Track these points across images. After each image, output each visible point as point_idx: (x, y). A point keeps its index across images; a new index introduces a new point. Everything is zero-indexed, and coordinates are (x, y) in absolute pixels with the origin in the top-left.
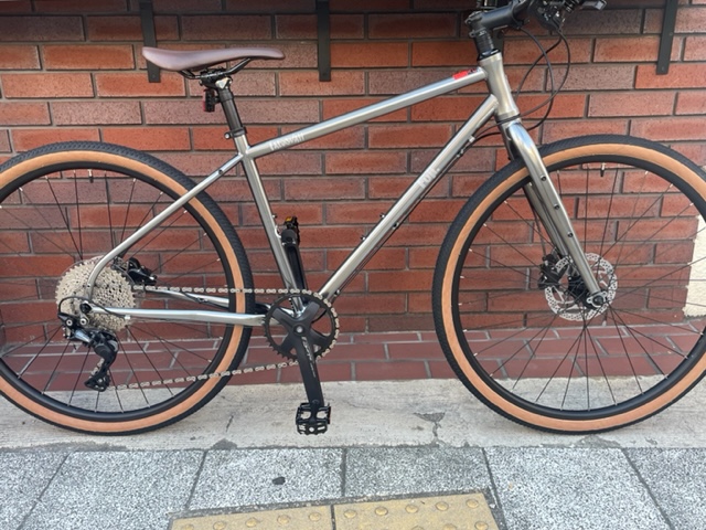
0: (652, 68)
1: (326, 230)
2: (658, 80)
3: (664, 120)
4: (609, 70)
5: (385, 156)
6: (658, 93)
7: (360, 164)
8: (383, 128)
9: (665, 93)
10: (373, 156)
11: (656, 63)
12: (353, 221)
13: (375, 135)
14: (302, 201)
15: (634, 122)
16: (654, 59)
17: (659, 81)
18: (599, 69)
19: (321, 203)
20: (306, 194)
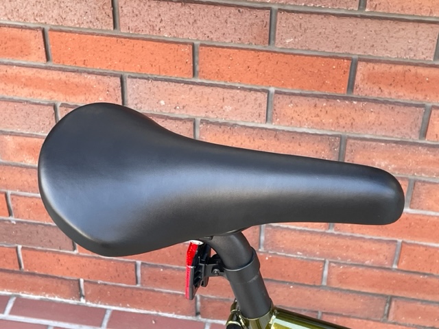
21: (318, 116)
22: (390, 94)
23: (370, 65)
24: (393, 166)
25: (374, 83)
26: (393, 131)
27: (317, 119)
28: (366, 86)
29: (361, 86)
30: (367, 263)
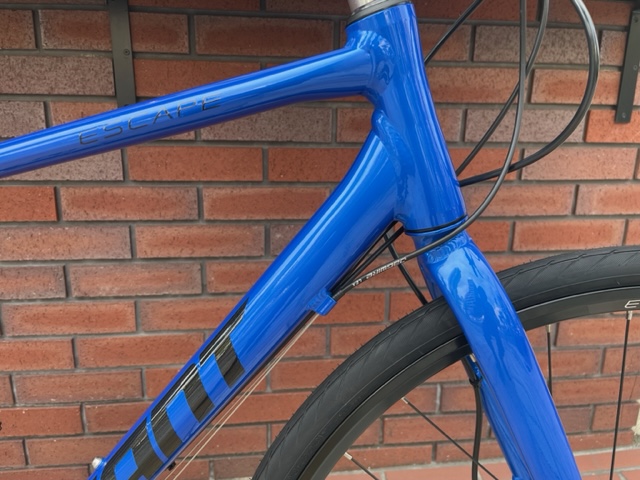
0: (609, 114)
1: (143, 340)
2: (617, 131)
3: (621, 187)
4: (551, 116)
5: (231, 231)
6: (615, 150)
7: (191, 242)
8: (225, 191)
9: (625, 149)
10: (213, 231)
11: (614, 107)
12: (184, 325)
13: (214, 201)
14: (101, 298)
15: (583, 188)
16: (612, 101)
17: (617, 133)
18: (539, 113)
19: (132, 301)
20: (107, 288)
21: (35, 246)
22: (95, 216)
23: (71, 190)
24: (116, 289)
25: (79, 207)
26: (107, 252)
27: (36, 250)
28: (73, 211)
29: (68, 211)
30: (119, 397)
